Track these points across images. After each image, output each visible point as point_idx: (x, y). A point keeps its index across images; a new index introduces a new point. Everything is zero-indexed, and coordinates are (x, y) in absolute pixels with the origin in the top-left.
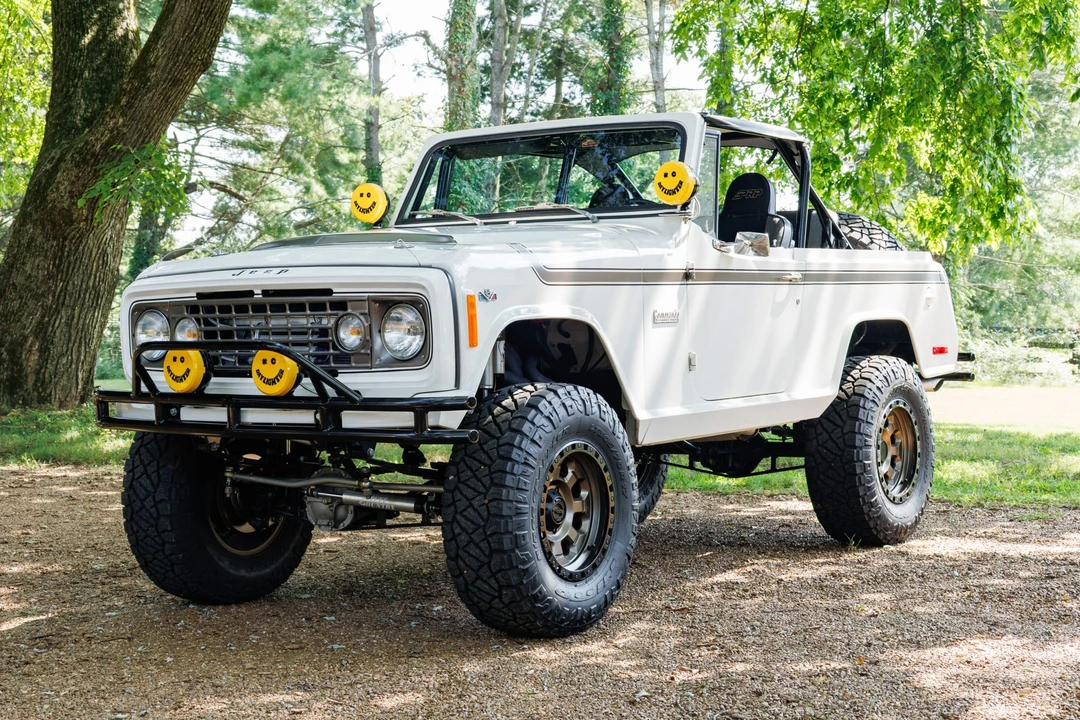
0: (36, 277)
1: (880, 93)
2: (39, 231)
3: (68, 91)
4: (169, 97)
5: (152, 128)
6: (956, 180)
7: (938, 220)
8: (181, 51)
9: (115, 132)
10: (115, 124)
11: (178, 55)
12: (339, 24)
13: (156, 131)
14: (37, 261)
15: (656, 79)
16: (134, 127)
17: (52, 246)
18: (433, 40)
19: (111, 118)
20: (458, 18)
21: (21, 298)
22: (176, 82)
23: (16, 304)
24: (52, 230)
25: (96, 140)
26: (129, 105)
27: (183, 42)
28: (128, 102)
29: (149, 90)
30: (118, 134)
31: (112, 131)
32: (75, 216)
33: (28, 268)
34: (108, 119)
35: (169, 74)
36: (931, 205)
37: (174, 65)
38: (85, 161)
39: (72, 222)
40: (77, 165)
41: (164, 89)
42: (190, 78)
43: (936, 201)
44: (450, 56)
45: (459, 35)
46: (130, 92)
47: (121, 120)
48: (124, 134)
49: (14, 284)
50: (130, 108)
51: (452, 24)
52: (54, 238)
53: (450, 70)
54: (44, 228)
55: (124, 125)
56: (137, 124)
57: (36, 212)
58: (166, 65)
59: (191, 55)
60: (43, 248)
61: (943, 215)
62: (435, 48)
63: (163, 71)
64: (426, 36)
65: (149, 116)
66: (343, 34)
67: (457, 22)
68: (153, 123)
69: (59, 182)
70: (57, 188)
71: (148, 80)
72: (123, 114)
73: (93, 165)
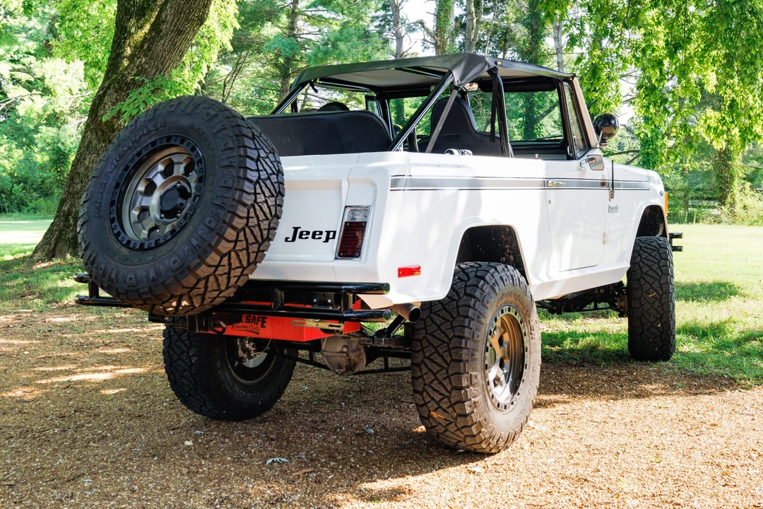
0: (92, 168)
1: (683, 42)
2: (94, 137)
3: (120, 42)
4: (176, 43)
5: (165, 65)
6: (733, 101)
7: (720, 127)
8: (182, 10)
9: (140, 68)
10: (140, 62)
11: (181, 14)
12: (381, 21)
13: (168, 67)
14: (93, 157)
15: (557, 47)
16: (153, 64)
17: (102, 147)
18: (426, 25)
19: (138, 58)
20: (441, 13)
21: (82, 182)
22: (180, 32)
23: (79, 186)
24: (102, 136)
25: (129, 73)
26: (149, 49)
27: (184, 4)
28: (148, 47)
29: (161, 38)
30: (142, 69)
31: (138, 67)
32: (116, 126)
33: (87, 162)
34: (136, 59)
35: (175, 27)
36: (715, 117)
37: (178, 20)
38: (121, 88)
39: (114, 131)
40: (116, 91)
41: (172, 37)
42: (190, 30)
43: (718, 114)
44: (436, 35)
45: (442, 23)
46: (149, 40)
47: (144, 60)
48: (146, 69)
49: (78, 173)
50: (150, 51)
51: (438, 16)
52: (103, 142)
53: (437, 42)
54: (97, 134)
55: (146, 63)
56: (154, 62)
57: (92, 123)
58: (172, 21)
59: (190, 14)
60: (96, 148)
61: (724, 124)
62: (427, 30)
63: (171, 25)
64: (422, 23)
65: (162, 56)
66: (384, 25)
67: (440, 15)
68: (166, 61)
69: (105, 103)
70: (104, 107)
71: (161, 31)
72: (145, 56)
73: (126, 91)
